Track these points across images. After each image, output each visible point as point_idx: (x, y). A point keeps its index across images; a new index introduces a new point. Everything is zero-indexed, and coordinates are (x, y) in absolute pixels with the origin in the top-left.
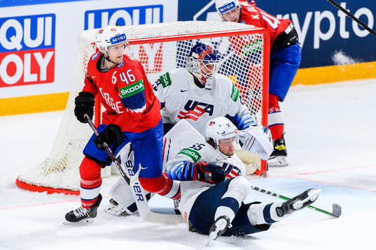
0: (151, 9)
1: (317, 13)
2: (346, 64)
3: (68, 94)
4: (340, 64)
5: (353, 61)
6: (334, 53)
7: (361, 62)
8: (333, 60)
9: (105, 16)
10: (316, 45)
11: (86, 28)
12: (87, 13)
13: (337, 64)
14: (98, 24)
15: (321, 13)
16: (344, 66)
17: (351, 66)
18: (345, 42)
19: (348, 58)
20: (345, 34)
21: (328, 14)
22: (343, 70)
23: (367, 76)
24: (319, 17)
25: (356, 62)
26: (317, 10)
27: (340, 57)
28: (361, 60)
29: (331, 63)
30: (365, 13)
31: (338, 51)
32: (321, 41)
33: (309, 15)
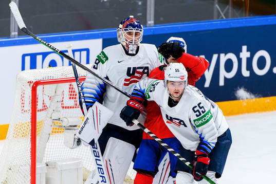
0: (79, 52)
1: (222, 55)
2: (247, 99)
3: (8, 126)
4: (242, 99)
5: (253, 96)
6: (237, 90)
7: (260, 97)
8: (236, 95)
9: (39, 58)
10: (222, 83)
11: (23, 69)
12: (24, 56)
13: (239, 99)
14: (33, 66)
15: (225, 55)
16: (246, 100)
17: (252, 101)
18: (246, 80)
19: (249, 93)
20: (246, 73)
21: (231, 56)
22: (245, 104)
23: (266, 109)
24: (224, 58)
25: (256, 97)
26: (222, 53)
27: (242, 93)
28: (260, 95)
29: (234, 98)
30: (264, 55)
31: (240, 88)
32: (225, 79)
33: (215, 57)
